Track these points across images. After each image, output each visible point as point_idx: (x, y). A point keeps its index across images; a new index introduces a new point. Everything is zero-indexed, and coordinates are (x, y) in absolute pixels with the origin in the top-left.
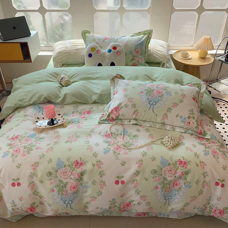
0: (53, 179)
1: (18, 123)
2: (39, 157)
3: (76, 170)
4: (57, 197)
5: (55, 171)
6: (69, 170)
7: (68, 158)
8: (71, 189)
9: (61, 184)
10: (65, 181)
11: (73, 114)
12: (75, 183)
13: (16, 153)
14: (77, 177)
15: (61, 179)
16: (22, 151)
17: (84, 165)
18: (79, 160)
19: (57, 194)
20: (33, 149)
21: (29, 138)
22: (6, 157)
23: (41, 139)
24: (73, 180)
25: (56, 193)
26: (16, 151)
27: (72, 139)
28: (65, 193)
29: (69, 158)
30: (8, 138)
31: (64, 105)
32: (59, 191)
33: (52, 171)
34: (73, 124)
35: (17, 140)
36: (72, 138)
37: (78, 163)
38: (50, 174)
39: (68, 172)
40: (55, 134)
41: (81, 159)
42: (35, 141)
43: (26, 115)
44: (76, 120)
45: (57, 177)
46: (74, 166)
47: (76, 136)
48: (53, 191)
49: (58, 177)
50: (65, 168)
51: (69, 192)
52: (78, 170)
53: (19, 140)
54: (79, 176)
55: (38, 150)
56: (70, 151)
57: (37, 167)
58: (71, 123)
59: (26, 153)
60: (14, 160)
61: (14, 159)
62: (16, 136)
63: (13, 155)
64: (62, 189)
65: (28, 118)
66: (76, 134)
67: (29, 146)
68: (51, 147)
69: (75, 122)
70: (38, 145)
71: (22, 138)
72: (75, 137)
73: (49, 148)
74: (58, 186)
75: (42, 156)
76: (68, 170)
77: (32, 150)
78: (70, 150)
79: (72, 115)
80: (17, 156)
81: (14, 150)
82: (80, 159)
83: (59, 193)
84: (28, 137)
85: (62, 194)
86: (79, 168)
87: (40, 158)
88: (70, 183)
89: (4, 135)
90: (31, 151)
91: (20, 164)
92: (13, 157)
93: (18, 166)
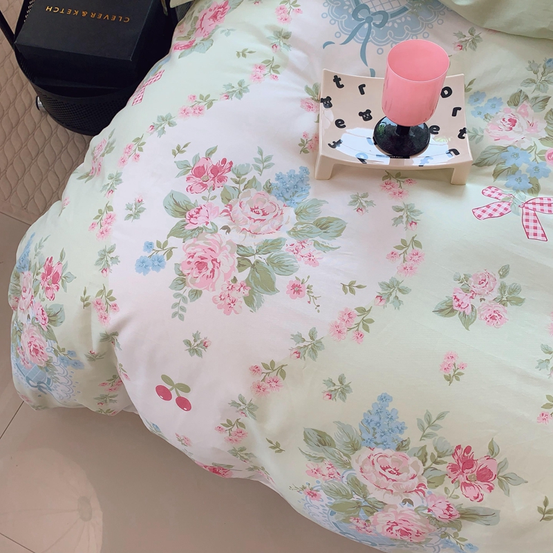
0: (327, 462)
1: (240, 77)
2: (294, 345)
3: (446, 489)
4: (321, 513)
5: (346, 439)
6: (413, 472)
7: (428, 416)
8: (391, 528)
9: (355, 496)
10: (376, 495)
11: (513, 110)
12: (419, 524)
13: (195, 273)
14: (439, 512)
15: (363, 481)
16: (227, 276)
17: (497, 487)
18: (479, 454)
19: (324, 510)
20: (277, 286)
21: (272, 198)
22: (152, 273)
23: (324, 226)
24: (416, 510)
25: (323, 506)
26: (201, 265)
27: (476, 302)
28: (361, 525)
29: (434, 418)
30: (180, 157)
31: (483, 35)
32: (335, 507)
33: (333, 433)
34: (501, 182)
35: (218, 191)
36: (478, 288)
37: (468, 463)
38: (320, 442)
39: (404, 476)
40: (397, 221)
41: (493, 451)
42: (294, 232)
43: (286, 36)
44: (523, 167)
45: (346, 465)
46: (443, 468)
47: (503, 288)
48: (313, 495)
49: (351, 468)
50: (399, 453)
51: (379, 531)
52: (458, 492)
53: (226, 198)
54: (451, 515)
55: (300, 303)
56: (449, 379)
57: (273, 384)
58: (492, 169)
59: (239, 296)
60: (183, 309)
61: (182, 304)
62: (215, 160)
63: (184, 282)
64: (354, 512)
65: (294, 54)
66: (504, 272)
67: (263, 258)
68: (362, 311)
69: (513, 171)
70: (303, 270)
71: (242, 187)
72: (496, 294)
73: (352, 309)
74: (338, 493)
75: (309, 348)
76: (410, 468)
77: (270, 287)
78: (453, 372)
79: (505, 112)
80: (196, 294)
81: (190, 250)
82: (486, 451)
83: (333, 512)
84: (269, 188)
85: (346, 520)
86: (465, 485)
87: (298, 354)
88: (397, 514)
89: (167, 126)
90: (266, 297)
91: (202, 337)
92: (181, 292)
93: (192, 342)
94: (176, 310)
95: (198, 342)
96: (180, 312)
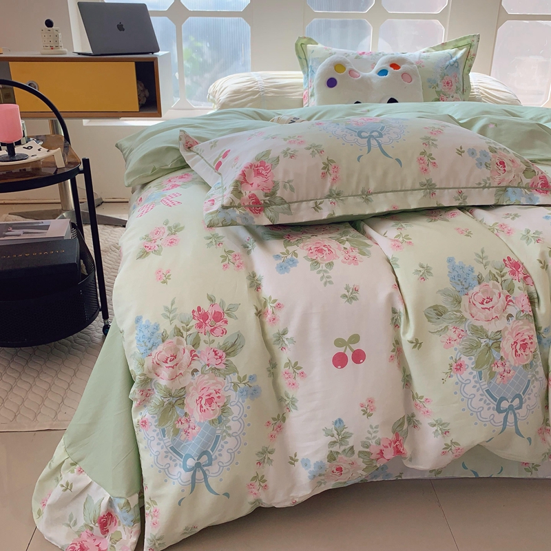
4: (474, 387)
19: (474, 377)
25: (471, 373)
28: (501, 369)
32: (478, 365)
48: (459, 367)
51: (513, 363)
59: (355, 253)
60: (328, 277)
61: (326, 275)
64: (490, 357)
83: (480, 373)
85: (492, 375)
88: (511, 334)
91: (351, 286)
92: (320, 268)
93: (347, 294)
94: (324, 280)
95: (351, 291)
96: (328, 280)
